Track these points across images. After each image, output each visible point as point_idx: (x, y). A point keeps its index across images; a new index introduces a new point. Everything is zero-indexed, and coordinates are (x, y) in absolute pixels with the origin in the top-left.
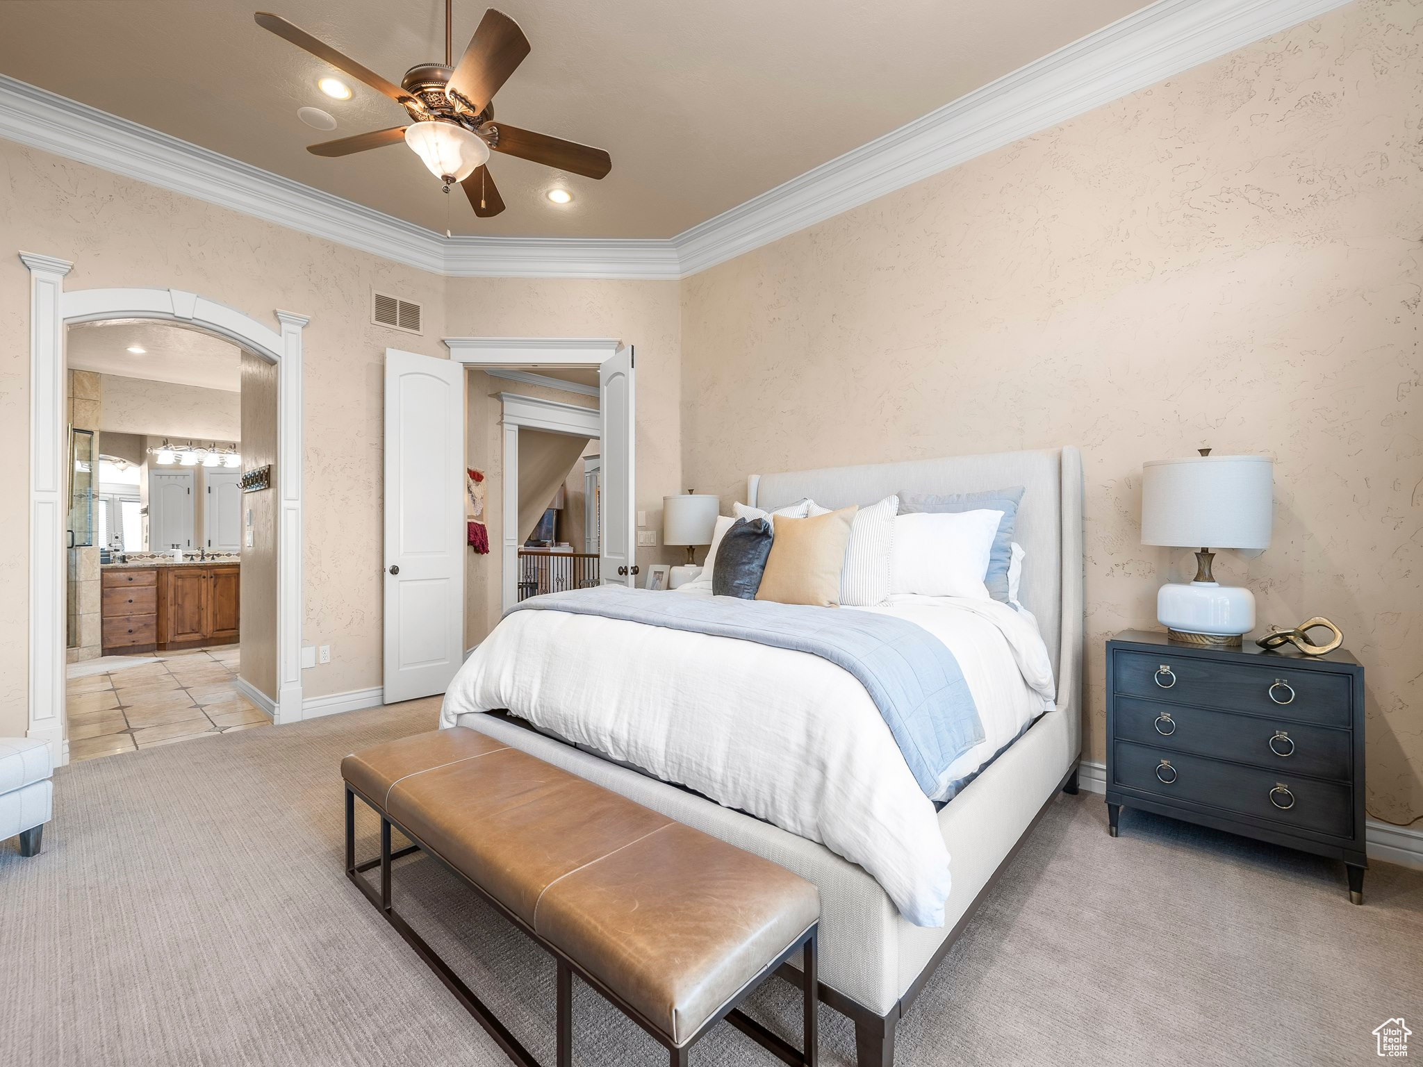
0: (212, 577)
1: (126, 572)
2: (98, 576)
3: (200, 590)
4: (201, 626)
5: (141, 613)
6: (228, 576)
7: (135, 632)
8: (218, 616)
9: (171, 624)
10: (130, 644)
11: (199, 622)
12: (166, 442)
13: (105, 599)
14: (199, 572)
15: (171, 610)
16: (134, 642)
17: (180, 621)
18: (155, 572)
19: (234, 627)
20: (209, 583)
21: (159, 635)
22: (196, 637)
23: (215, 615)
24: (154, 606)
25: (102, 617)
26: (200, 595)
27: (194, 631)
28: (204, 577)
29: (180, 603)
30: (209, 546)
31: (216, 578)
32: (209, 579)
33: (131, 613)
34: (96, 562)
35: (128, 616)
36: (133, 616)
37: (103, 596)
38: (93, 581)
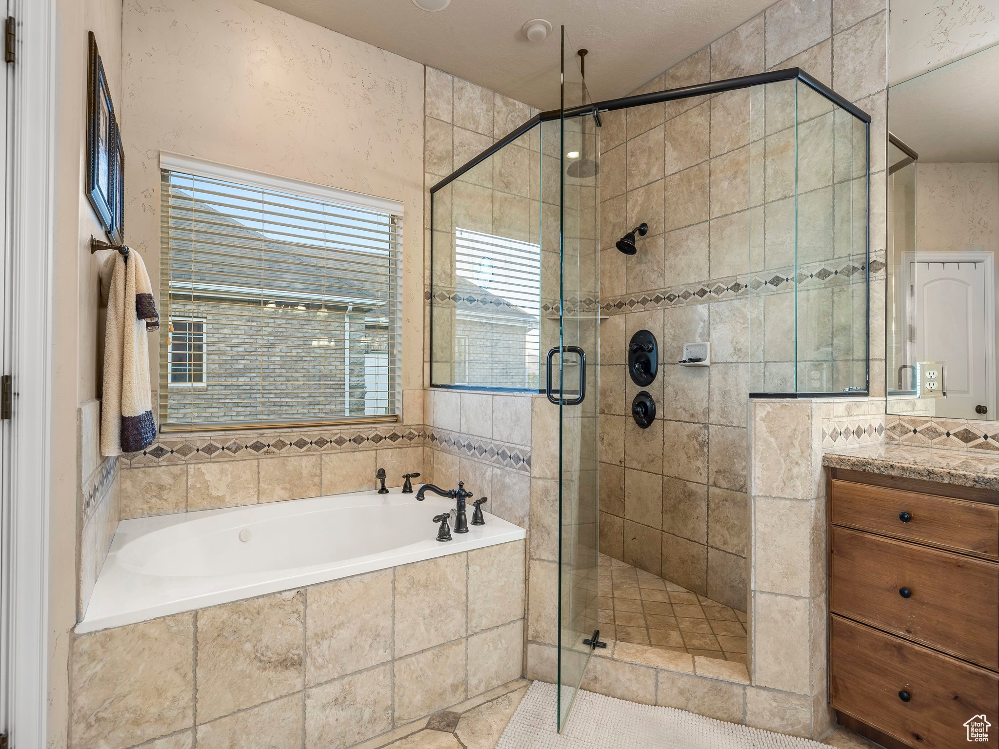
1: (894, 487)
5: (941, 647)
7: (925, 705)
10: (906, 741)
13: (836, 559)
16: (918, 737)
25: (829, 611)
33: (909, 631)
34: (796, 443)
35: (899, 641)
36: (917, 647)
37: (832, 551)
38: (788, 502)
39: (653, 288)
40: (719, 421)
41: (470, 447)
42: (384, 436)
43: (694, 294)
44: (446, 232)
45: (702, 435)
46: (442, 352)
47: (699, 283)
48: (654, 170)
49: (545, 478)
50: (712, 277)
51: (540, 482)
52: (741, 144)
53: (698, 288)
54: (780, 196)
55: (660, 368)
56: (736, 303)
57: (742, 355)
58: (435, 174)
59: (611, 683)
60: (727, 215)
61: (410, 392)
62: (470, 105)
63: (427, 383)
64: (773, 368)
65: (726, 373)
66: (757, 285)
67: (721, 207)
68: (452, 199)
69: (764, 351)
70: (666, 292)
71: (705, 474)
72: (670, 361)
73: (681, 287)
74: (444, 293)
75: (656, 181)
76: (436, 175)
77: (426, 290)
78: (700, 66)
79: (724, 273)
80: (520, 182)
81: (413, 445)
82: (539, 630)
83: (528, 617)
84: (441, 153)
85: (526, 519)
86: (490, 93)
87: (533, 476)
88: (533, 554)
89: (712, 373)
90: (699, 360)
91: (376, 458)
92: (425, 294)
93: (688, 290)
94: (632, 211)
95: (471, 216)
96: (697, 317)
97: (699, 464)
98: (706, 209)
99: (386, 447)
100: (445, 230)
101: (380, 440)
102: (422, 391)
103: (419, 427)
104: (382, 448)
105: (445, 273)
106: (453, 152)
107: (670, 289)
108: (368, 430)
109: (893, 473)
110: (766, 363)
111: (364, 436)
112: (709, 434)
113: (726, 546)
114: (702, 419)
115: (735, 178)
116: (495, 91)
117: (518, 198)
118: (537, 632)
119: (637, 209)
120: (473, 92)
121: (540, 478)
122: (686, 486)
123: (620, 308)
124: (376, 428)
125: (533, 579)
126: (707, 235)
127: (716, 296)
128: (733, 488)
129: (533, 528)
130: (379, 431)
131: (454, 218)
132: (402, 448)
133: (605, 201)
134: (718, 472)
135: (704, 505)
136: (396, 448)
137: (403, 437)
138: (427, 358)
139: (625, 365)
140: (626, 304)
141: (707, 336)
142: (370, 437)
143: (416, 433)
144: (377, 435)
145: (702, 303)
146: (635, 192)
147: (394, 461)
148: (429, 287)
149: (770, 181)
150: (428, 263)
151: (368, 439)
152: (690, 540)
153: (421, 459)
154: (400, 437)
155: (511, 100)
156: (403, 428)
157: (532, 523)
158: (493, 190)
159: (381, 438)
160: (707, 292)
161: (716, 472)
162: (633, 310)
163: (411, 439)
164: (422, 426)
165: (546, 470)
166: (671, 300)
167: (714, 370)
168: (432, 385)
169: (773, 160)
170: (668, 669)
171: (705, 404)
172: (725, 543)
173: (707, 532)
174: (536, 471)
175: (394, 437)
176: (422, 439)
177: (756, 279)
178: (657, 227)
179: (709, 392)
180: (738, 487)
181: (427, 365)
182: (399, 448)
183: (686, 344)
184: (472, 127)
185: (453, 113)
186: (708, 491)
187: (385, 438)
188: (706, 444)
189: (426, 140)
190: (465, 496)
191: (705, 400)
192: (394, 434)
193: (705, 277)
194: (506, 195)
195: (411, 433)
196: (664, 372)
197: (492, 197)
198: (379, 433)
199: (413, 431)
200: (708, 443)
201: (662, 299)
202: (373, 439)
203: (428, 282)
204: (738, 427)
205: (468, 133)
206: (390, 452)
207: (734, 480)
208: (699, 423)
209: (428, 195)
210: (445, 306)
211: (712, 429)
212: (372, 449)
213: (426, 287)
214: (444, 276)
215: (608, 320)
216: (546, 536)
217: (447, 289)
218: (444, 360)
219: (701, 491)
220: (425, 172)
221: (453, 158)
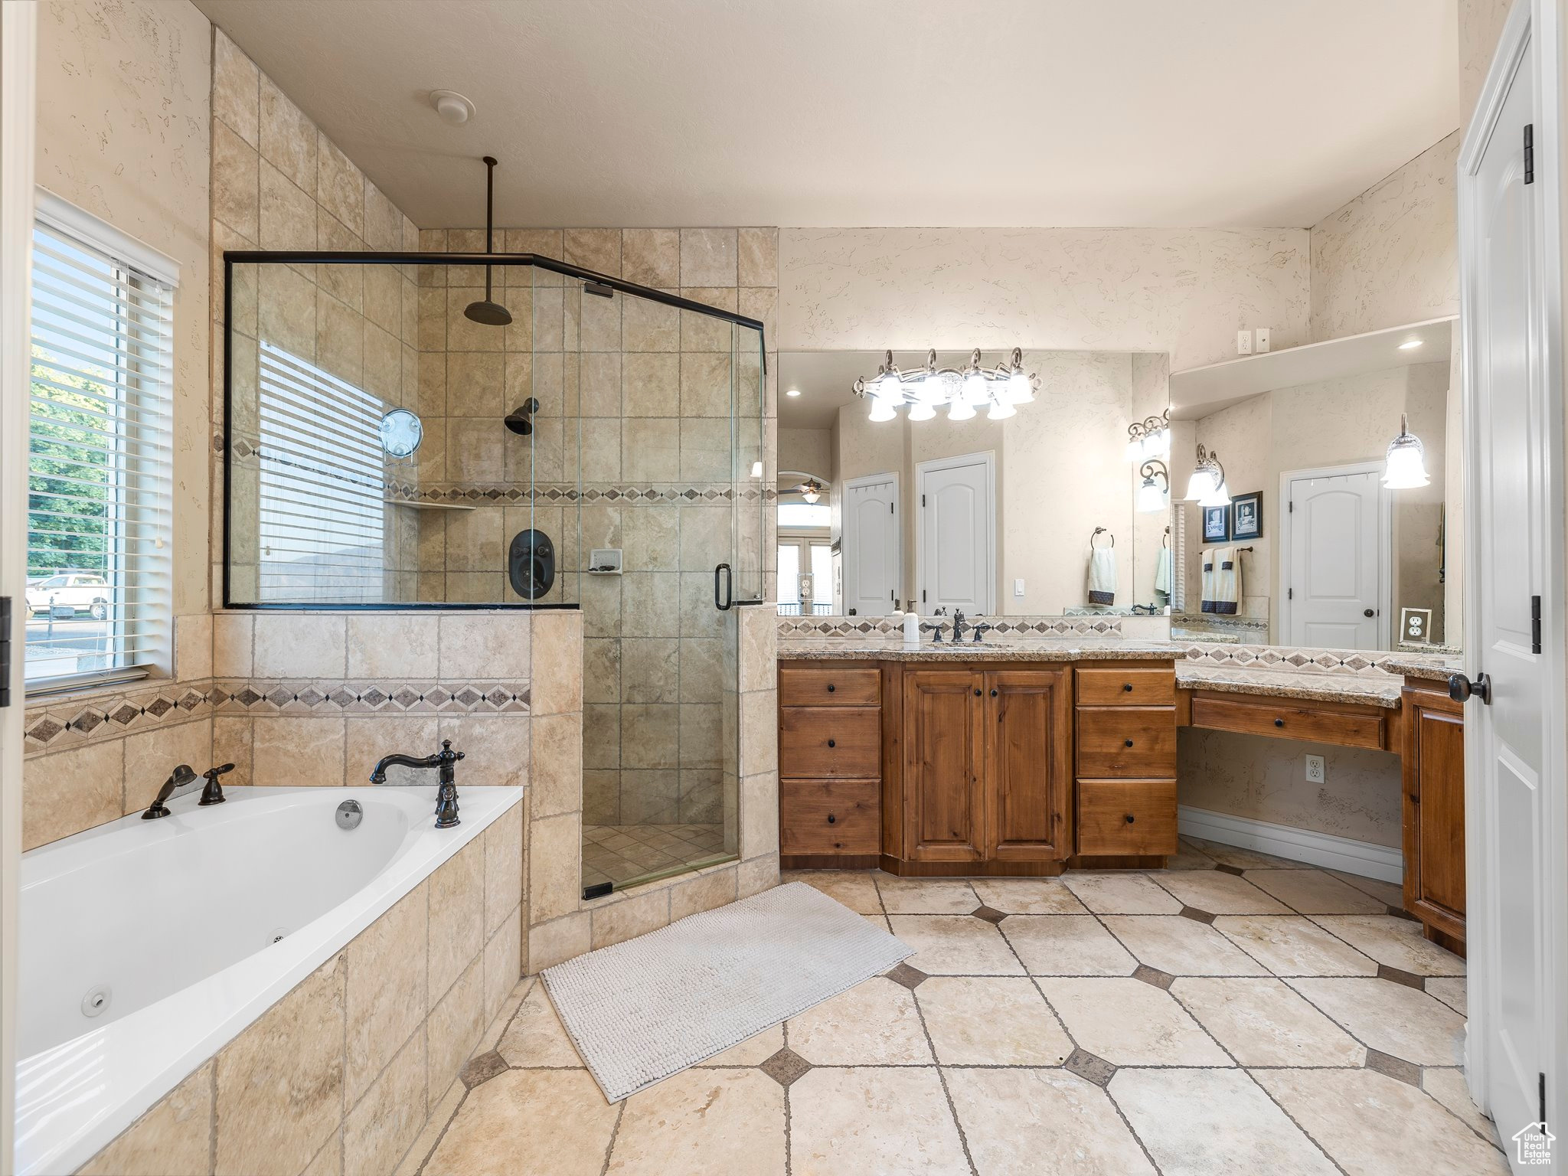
0: (995, 694)
1: (822, 668)
2: (772, 681)
3: (968, 725)
4: (971, 825)
5: (850, 775)
6: (1028, 696)
7: (842, 820)
8: (1008, 801)
9: (910, 815)
10: (831, 852)
11: (968, 814)
12: (888, 363)
13: (785, 734)
14: (965, 677)
15: (911, 775)
16: (838, 846)
17: (928, 807)
18: (876, 671)
19: (1044, 837)
20: (988, 709)
21: (885, 837)
22: (960, 853)
23: (1002, 799)
24: (874, 758)
25: (780, 779)
26: (969, 740)
27: (956, 837)
28: (979, 694)
29: (928, 759)
30: (925, 601)
31: (1003, 696)
32: (987, 698)
33: (832, 772)
34: (768, 643)
35: (826, 781)
36: (837, 781)
37: (782, 729)
38: (763, 693)
39: (548, 480)
40: (633, 633)
41: (375, 697)
42: (140, 708)
43: (603, 495)
44: (248, 337)
45: (614, 651)
46: (243, 546)
47: (609, 483)
48: (549, 339)
49: (550, 714)
50: (624, 480)
51: (544, 721)
52: (657, 349)
53: (608, 489)
54: (694, 414)
55: (557, 577)
56: (651, 511)
57: (659, 565)
58: (230, 228)
59: (627, 926)
60: (641, 417)
61: (188, 619)
62: (284, 132)
63: (218, 599)
64: (688, 578)
65: (641, 583)
66: (673, 496)
67: (634, 407)
68: (258, 281)
69: (679, 561)
70: (566, 488)
71: (616, 692)
72: (571, 568)
73: (586, 485)
74: (246, 442)
75: (551, 352)
76: (233, 231)
77: (215, 433)
78: (609, 245)
79: (638, 477)
80: (351, 286)
81: (195, 718)
82: (544, 905)
83: (529, 896)
84: (240, 194)
85: (524, 773)
86: (313, 128)
87: (533, 715)
88: (536, 813)
89: (625, 582)
90: (612, 568)
91: (124, 754)
92: (214, 440)
93: (595, 489)
94: (515, 378)
95: (285, 320)
96: (606, 521)
97: (610, 682)
98: (618, 404)
99: (144, 729)
100: (246, 333)
101: (132, 717)
102: (210, 617)
103: (205, 682)
104: (137, 731)
105: (247, 408)
106: (259, 201)
107: (571, 485)
108: (106, 699)
109: (824, 658)
110: (681, 572)
111: (99, 714)
112: (621, 648)
113: (641, 764)
114: (613, 633)
115: (650, 381)
116: (321, 127)
117: (348, 310)
118: (542, 909)
119: (521, 379)
120: (286, 112)
121: (544, 715)
122: (593, 709)
123: (495, 498)
124: (123, 694)
125: (535, 845)
126: (618, 433)
127: (629, 500)
128: (649, 701)
129: (535, 780)
130: (129, 699)
131: (261, 316)
132: (174, 726)
133: (468, 352)
134: (632, 687)
135: (616, 727)
136: (163, 728)
137: (176, 705)
138: (218, 556)
139: (503, 572)
140: (504, 494)
141: (616, 541)
142: (111, 714)
143: (201, 695)
144: (125, 707)
145: (613, 505)
146: (519, 356)
147: (160, 754)
148: (222, 428)
149: (685, 397)
150: (219, 385)
151: (107, 718)
152: (598, 769)
153: (207, 740)
154: (170, 705)
155: (340, 153)
156: (176, 687)
157: (533, 775)
158: (317, 287)
159: (134, 713)
160: (618, 495)
161: (630, 688)
162: (516, 502)
163: (190, 707)
164: (210, 681)
165: (552, 704)
166: (573, 498)
167: (627, 581)
168: (227, 604)
169: (688, 377)
170: (679, 881)
171: (616, 616)
172: (640, 760)
173: (620, 755)
174: (538, 707)
175: (159, 707)
176: (211, 703)
177: (671, 490)
178: (552, 407)
179: (621, 603)
180: (654, 698)
181: (218, 571)
182: (169, 727)
183: (593, 551)
184: (289, 171)
185: (259, 132)
186: (620, 710)
187: (143, 711)
188: (619, 659)
189: (215, 162)
190: (454, 760)
191: (617, 613)
192: (160, 701)
193: (617, 479)
194: (335, 301)
195: (190, 696)
196: (563, 581)
197: (316, 297)
198: (129, 703)
199: (194, 692)
200: (620, 658)
201: (560, 495)
202: (118, 717)
203: (219, 418)
204: (654, 637)
205: (282, 179)
206: (150, 737)
207: (650, 692)
208: (610, 637)
209: (219, 264)
210: (247, 466)
211: (625, 643)
212: (117, 736)
213: (215, 427)
214: (245, 413)
215: (473, 512)
216: (551, 786)
217: (250, 436)
218: (245, 560)
219: (612, 711)
220: (212, 218)
221: (259, 211)
